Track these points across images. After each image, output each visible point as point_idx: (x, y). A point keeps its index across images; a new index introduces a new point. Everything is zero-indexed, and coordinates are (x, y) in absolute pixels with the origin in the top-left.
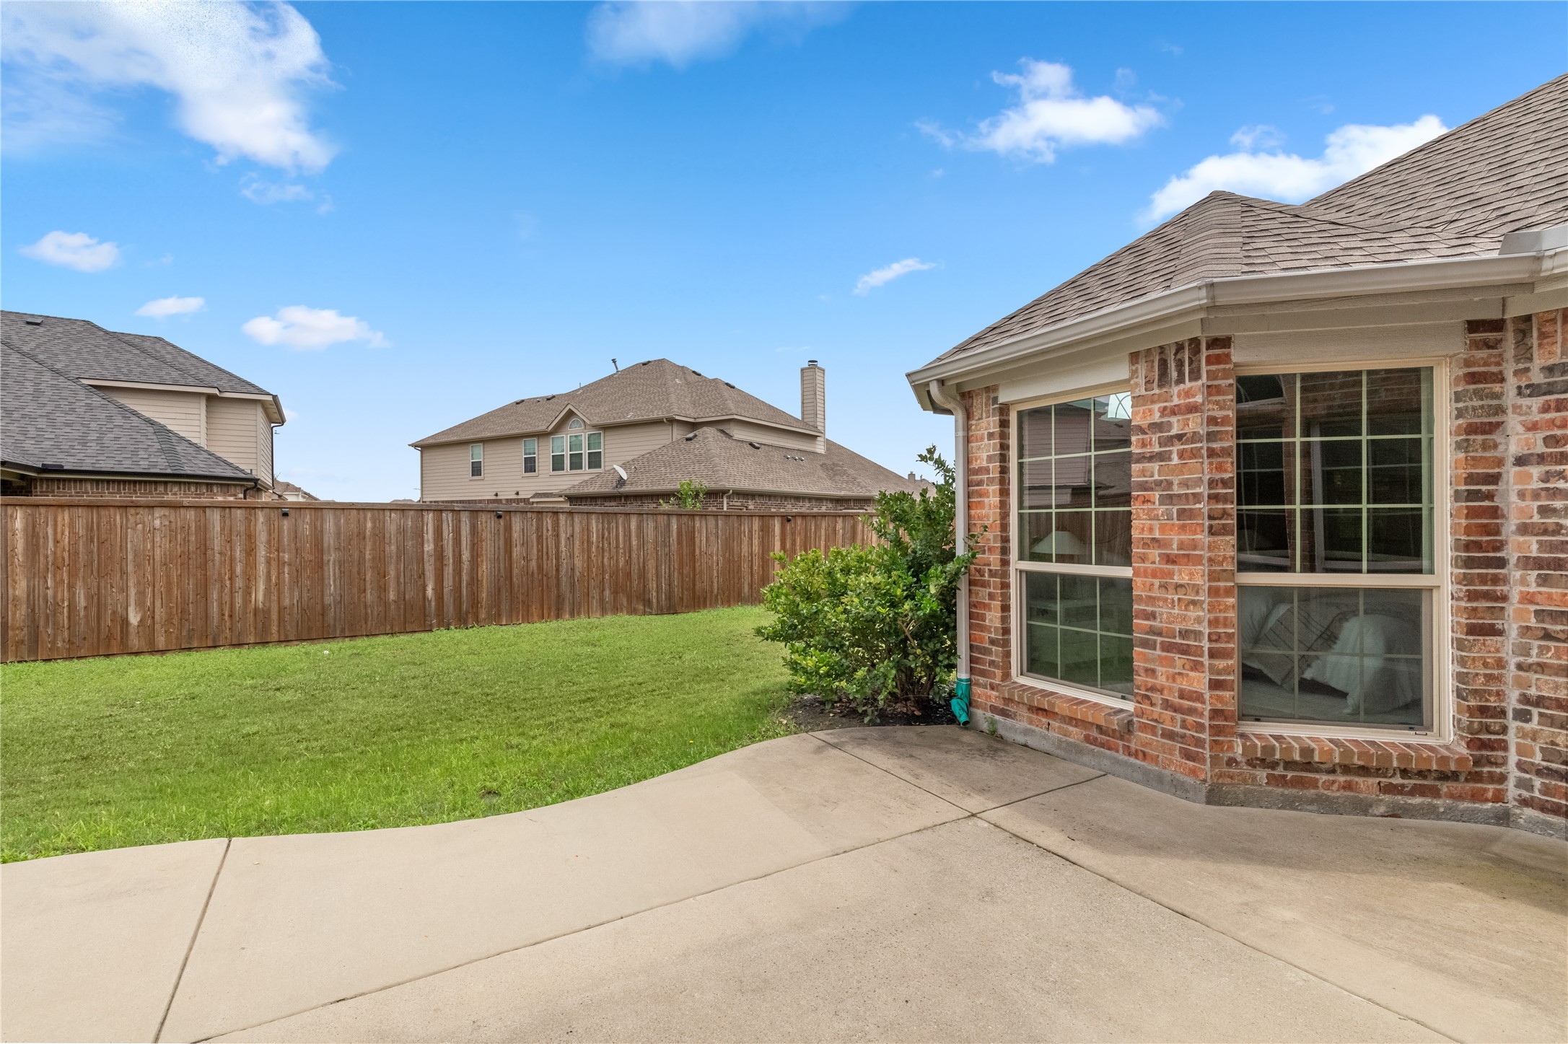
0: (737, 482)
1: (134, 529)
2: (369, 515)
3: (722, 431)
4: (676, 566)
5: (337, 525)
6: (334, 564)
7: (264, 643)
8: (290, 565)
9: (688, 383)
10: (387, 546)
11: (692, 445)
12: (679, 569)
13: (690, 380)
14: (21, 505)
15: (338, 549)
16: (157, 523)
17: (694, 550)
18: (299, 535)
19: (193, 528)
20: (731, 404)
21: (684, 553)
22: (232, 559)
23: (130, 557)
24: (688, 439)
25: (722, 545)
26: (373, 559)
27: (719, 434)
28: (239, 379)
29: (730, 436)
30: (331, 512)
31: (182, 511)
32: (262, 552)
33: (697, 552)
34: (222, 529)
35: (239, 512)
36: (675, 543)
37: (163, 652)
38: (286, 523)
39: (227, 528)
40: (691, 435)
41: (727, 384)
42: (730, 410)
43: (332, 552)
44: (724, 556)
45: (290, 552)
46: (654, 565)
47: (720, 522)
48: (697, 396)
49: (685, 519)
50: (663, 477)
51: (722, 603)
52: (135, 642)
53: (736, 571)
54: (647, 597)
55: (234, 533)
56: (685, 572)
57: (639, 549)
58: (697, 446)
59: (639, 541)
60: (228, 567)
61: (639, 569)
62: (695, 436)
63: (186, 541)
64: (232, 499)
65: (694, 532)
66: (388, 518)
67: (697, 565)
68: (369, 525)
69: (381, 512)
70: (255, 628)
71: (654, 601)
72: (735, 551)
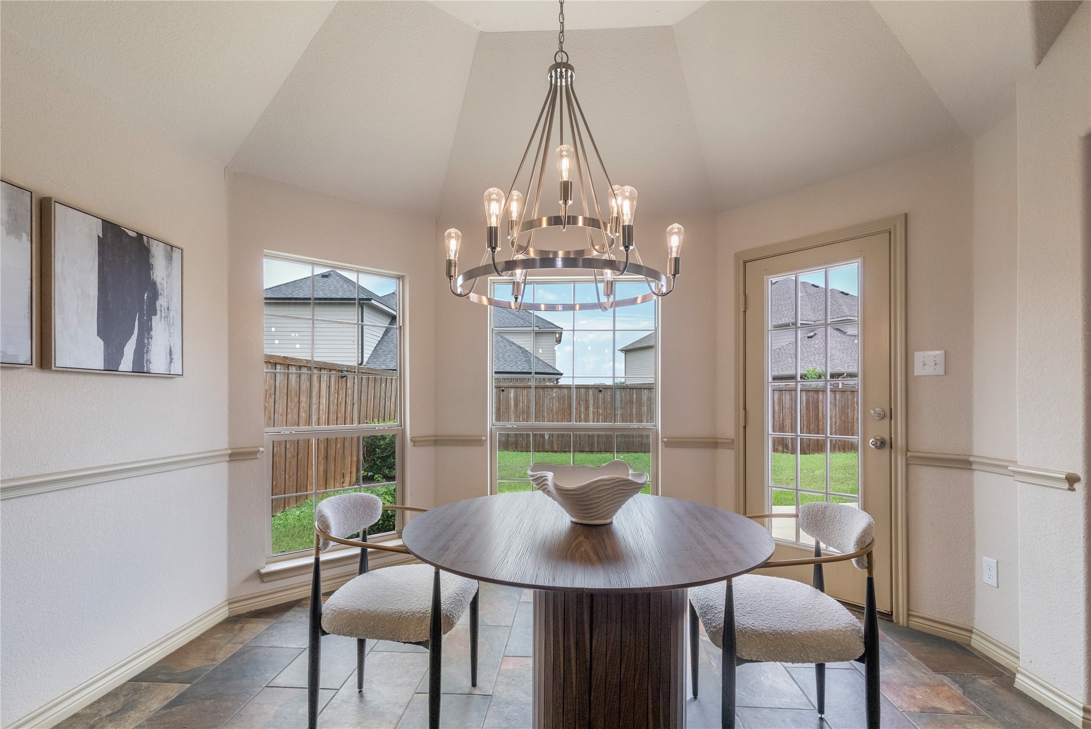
0: (851, 367)
1: (547, 397)
2: (635, 391)
3: (838, 330)
4: (805, 424)
5: (621, 396)
6: (620, 415)
7: (592, 452)
8: (602, 415)
9: (808, 295)
10: (642, 407)
11: (812, 341)
12: (807, 426)
13: (810, 292)
14: (512, 388)
15: (621, 408)
16: (554, 394)
17: (818, 413)
18: (605, 401)
19: (566, 398)
20: (845, 309)
21: (811, 416)
22: (580, 412)
23: (545, 410)
24: (809, 337)
25: (839, 410)
26: (636, 414)
27: (835, 331)
28: (546, 321)
29: (844, 333)
30: (619, 390)
31: (563, 389)
32: (591, 409)
33: (820, 415)
34: (577, 398)
35: (583, 390)
36: (805, 409)
37: (556, 452)
38: (601, 395)
39: (578, 397)
40: (811, 334)
41: (842, 293)
42: (845, 313)
43: (619, 410)
44: (840, 418)
45: (602, 409)
46: (790, 422)
47: (837, 395)
48: (816, 304)
49: (811, 394)
50: (790, 365)
51: (839, 450)
52: (547, 447)
53: (850, 429)
54: (785, 442)
55: (581, 400)
56: (811, 428)
57: (779, 412)
58: (817, 342)
59: (780, 407)
60: (579, 416)
61: (780, 425)
62: (815, 334)
63: (564, 403)
64: (552, 384)
65: (818, 402)
66: (643, 393)
67: (820, 423)
68: (635, 396)
69: (640, 390)
70: (589, 444)
71: (790, 445)
72: (849, 415)
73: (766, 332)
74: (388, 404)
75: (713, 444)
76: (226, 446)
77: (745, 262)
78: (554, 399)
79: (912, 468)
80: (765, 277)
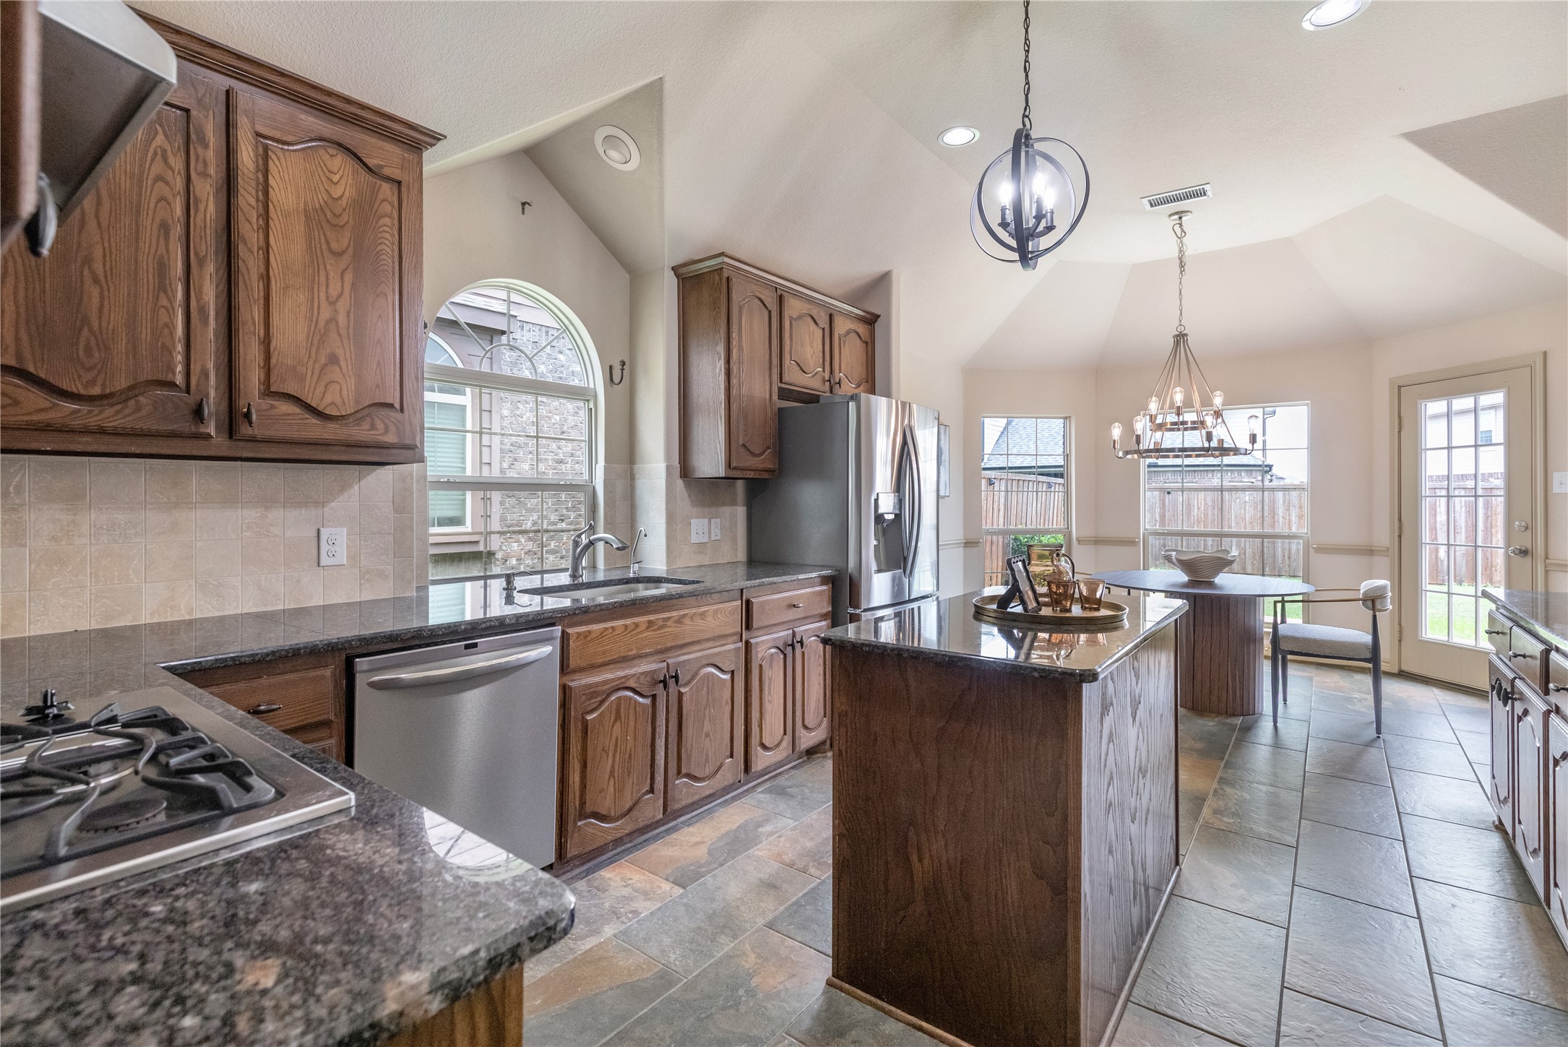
1: (1235, 502)
23: (1233, 518)
73: (1419, 450)
74: (1029, 509)
75: (1370, 551)
76: (962, 538)
77: (1400, 387)
78: (1247, 504)
79: (1551, 574)
80: (1419, 401)
